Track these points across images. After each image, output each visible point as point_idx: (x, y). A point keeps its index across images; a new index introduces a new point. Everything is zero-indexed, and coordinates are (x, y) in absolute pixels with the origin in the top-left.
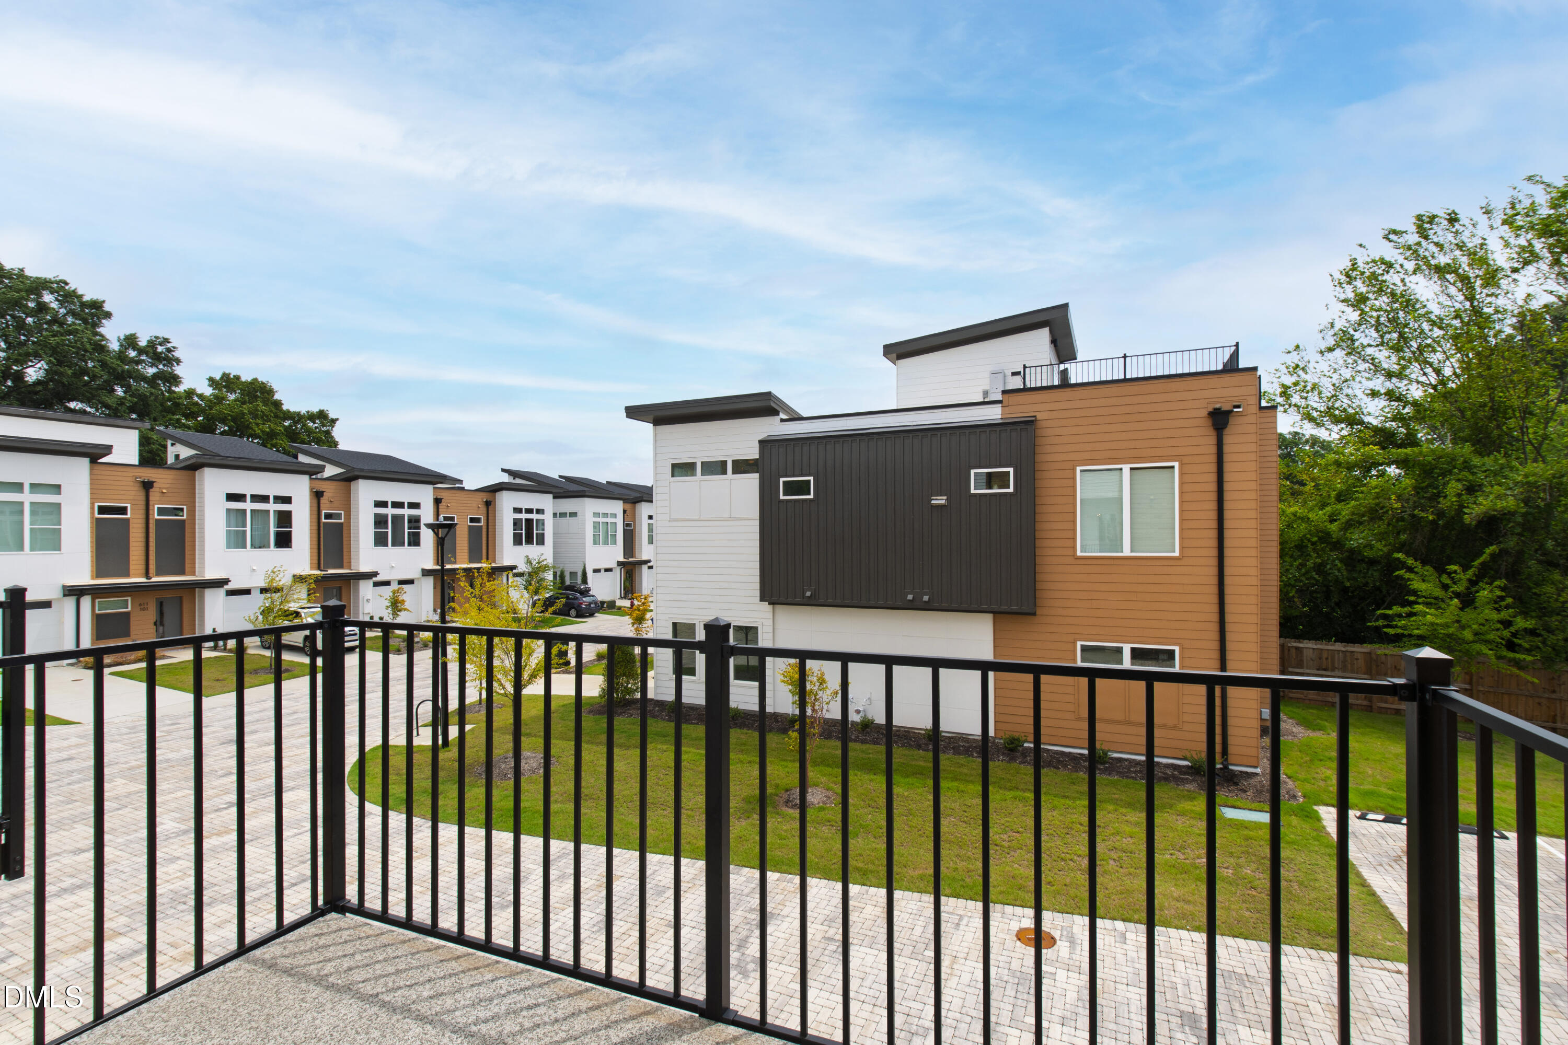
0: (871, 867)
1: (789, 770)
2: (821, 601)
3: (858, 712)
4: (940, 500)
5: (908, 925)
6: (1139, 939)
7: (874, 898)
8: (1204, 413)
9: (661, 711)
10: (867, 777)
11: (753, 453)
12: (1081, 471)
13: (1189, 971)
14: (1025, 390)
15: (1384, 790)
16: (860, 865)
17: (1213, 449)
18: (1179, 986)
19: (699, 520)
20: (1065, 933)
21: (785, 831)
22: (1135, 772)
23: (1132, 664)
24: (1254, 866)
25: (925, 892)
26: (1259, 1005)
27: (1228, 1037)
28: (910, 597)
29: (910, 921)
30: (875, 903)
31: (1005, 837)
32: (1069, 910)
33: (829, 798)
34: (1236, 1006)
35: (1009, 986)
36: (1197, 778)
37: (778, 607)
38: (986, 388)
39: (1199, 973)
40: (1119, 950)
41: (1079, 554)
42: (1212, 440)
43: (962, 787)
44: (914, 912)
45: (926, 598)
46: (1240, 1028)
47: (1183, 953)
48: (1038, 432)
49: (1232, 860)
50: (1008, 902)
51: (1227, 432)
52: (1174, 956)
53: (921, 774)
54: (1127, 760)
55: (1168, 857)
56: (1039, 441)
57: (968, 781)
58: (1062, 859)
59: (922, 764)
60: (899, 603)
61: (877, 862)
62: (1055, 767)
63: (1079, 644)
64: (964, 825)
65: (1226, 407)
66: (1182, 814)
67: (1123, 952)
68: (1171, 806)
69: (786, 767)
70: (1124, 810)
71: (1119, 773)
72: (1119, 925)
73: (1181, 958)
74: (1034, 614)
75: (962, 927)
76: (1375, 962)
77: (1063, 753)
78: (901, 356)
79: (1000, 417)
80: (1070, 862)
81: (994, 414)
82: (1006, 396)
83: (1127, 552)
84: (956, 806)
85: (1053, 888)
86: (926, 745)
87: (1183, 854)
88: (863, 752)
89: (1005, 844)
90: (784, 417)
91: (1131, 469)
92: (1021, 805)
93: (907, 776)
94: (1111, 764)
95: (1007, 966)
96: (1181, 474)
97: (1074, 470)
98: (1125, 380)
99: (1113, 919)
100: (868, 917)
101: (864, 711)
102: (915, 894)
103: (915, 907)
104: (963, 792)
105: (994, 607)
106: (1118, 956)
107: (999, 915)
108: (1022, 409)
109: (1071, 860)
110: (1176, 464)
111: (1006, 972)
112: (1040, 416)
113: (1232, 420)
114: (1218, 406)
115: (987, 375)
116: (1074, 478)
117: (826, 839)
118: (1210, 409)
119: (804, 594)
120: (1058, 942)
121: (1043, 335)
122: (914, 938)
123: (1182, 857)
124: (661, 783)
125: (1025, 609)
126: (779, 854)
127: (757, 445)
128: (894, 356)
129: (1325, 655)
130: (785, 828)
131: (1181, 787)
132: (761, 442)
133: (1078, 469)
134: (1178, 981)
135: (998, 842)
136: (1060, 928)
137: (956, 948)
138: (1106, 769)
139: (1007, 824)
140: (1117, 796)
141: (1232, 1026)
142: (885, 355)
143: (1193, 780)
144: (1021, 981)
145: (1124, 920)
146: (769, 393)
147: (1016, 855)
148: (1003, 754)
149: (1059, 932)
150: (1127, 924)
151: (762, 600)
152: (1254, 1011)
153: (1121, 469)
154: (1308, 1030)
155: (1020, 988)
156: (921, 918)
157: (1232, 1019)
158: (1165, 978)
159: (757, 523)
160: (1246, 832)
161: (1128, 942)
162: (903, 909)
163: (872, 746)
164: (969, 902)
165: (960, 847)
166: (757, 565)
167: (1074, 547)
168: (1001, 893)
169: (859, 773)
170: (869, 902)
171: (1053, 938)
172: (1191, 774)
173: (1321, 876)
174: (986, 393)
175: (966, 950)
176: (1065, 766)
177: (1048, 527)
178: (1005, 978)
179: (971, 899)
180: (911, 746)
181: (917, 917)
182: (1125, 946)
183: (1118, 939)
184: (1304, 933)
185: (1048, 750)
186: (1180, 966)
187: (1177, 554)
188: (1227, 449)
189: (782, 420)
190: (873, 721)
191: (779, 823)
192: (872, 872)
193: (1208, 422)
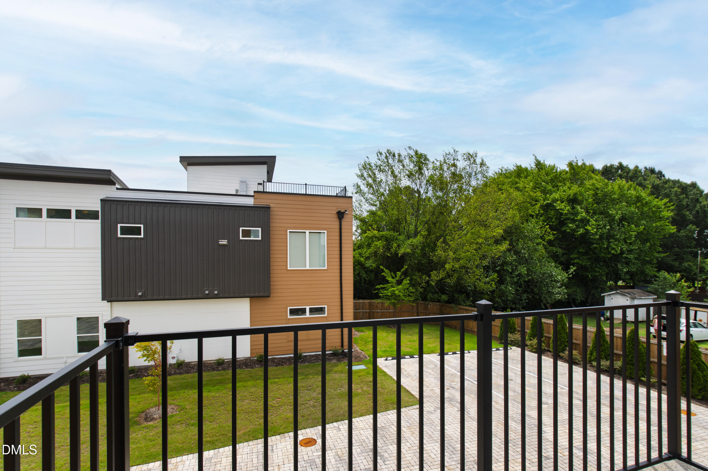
0: (215, 438)
1: (139, 400)
2: (149, 297)
3: (173, 358)
4: (224, 242)
5: (249, 460)
6: (344, 427)
7: (224, 453)
8: (335, 212)
9: (9, 385)
10: (191, 392)
11: (97, 207)
12: (290, 232)
13: (365, 433)
14: (264, 192)
15: (388, 349)
16: (209, 439)
17: (338, 227)
18: (365, 440)
19: (45, 248)
20: (318, 436)
21: (153, 436)
22: (314, 360)
23: (310, 315)
24: (366, 386)
25: (250, 441)
26: (391, 436)
27: (388, 452)
28: (207, 292)
29: (249, 457)
30: (226, 456)
31: (275, 402)
32: (315, 425)
33: (173, 409)
34: (385, 439)
35: (308, 468)
36: (336, 357)
37: (115, 304)
38: (238, 188)
39: (369, 432)
40: (340, 435)
41: (289, 268)
42: (338, 223)
43: (245, 384)
44: (249, 452)
45: (216, 292)
46: (389, 446)
47: (361, 426)
48: (271, 213)
49: (359, 386)
50: (289, 431)
51: (343, 220)
52: (358, 429)
53: (221, 383)
54: (308, 355)
55: (339, 391)
56: (271, 217)
57: (246, 381)
58: (303, 404)
59: (219, 378)
60: (200, 296)
61: (218, 435)
62: (281, 365)
63: (289, 308)
64: (254, 402)
65: (343, 211)
66: (336, 373)
67: (342, 434)
68: (331, 371)
69: (135, 399)
70: (316, 377)
71: (308, 362)
72: (335, 424)
73: (361, 429)
74: (269, 297)
75: (275, 450)
76: (411, 408)
77: (282, 358)
78: (190, 164)
79: (253, 203)
80: (306, 405)
81: (250, 202)
82: (256, 194)
83: (308, 268)
84: (246, 394)
85: (305, 418)
86: (217, 368)
87: (343, 388)
88: (183, 379)
89: (277, 405)
90: (119, 187)
91: (310, 232)
92: (275, 386)
93: (214, 386)
94: (303, 358)
95: (303, 459)
96: (328, 236)
97: (286, 231)
98: (306, 195)
99: (332, 423)
100: (226, 464)
101: (177, 357)
102: (245, 443)
103: (248, 450)
104: (246, 386)
105: (252, 295)
106: (341, 437)
107: (288, 438)
108: (263, 201)
109: (306, 403)
110: (326, 232)
111: (303, 462)
112: (271, 205)
113: (345, 216)
114: (340, 210)
115: (239, 182)
116: (287, 235)
117: (182, 432)
118: (337, 211)
119: (136, 294)
120: (317, 440)
121: (264, 168)
122: (255, 465)
123: (343, 390)
124: (32, 435)
125: (266, 294)
126: (154, 450)
127: (100, 202)
128: (186, 163)
129: (357, 304)
130: (151, 434)
131: (331, 362)
132: (102, 200)
133: (288, 231)
134: (364, 438)
135: (273, 405)
136: (315, 434)
137: (277, 461)
138: (302, 361)
139: (273, 396)
140: (311, 372)
141: (387, 447)
142: (181, 161)
143: (334, 359)
144: (311, 464)
145: (336, 422)
146: (110, 171)
147: (283, 408)
148: (257, 364)
149: (315, 436)
150: (338, 423)
151: (103, 299)
152: (390, 439)
153: (305, 232)
154: (406, 438)
155: (313, 467)
156: (254, 454)
157: (386, 445)
158: (360, 439)
159: (100, 251)
160: (358, 374)
161: (341, 430)
162: (243, 453)
163: (186, 375)
164: (272, 437)
165: (257, 413)
166: (100, 278)
167: (287, 266)
168: (285, 428)
169: (186, 391)
170: (222, 457)
171: (314, 440)
172: (333, 356)
173: (385, 384)
174: (237, 191)
175: (282, 460)
176: (286, 364)
177: (275, 256)
178: (305, 465)
179: (273, 436)
180: (209, 370)
181: (251, 454)
182: (341, 432)
183: (337, 430)
184: (390, 405)
185: (276, 358)
186: (362, 432)
187: (326, 268)
188: (343, 227)
189: (117, 189)
190: (184, 361)
191: (146, 432)
192: (217, 440)
193: (336, 216)
